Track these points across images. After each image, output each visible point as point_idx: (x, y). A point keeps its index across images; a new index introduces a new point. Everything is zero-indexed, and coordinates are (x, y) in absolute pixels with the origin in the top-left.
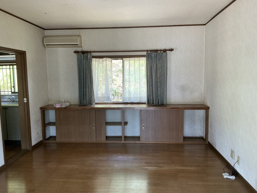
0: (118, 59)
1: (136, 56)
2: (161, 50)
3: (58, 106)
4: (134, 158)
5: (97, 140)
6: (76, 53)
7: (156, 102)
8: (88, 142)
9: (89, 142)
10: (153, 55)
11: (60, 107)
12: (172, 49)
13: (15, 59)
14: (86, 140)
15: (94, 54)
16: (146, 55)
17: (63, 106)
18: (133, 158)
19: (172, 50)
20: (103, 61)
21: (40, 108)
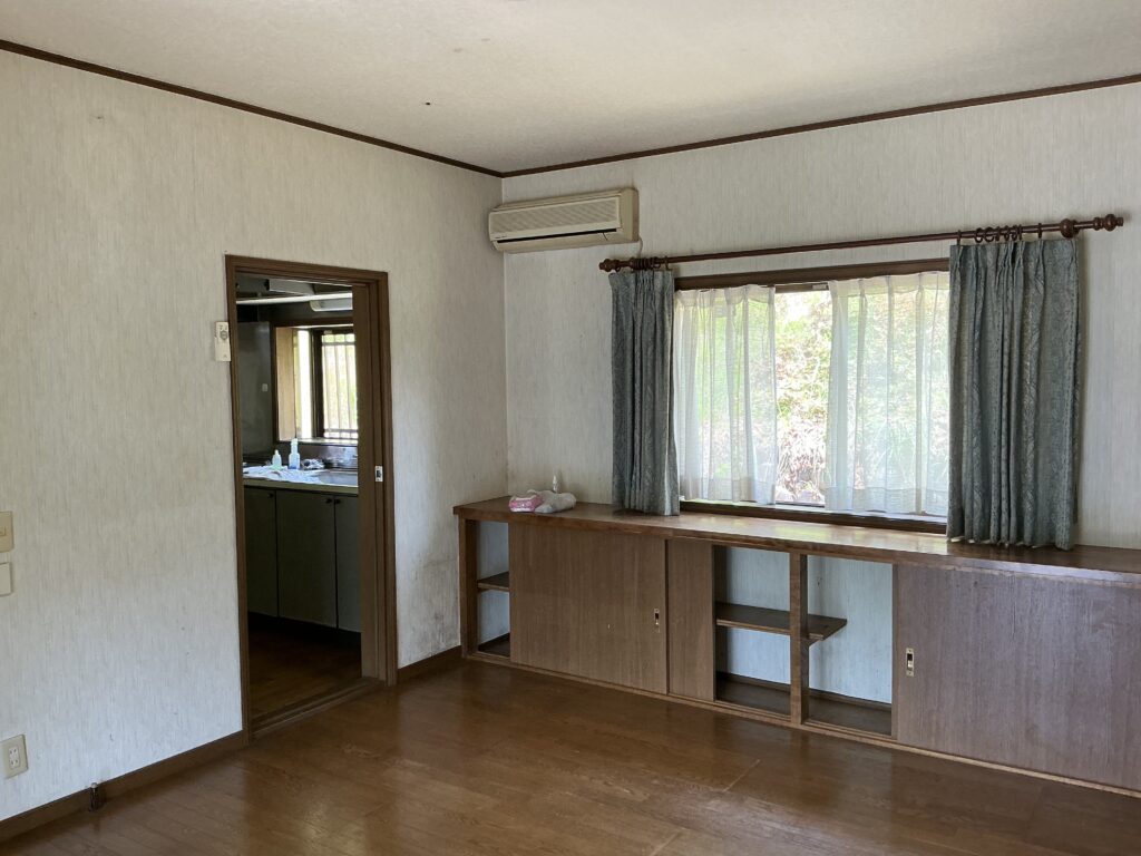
0: (810, 288)
1: (901, 268)
2: (1039, 228)
3: (520, 506)
4: (785, 828)
5: (675, 688)
6: (608, 270)
7: (1004, 530)
8: (629, 690)
9: (635, 692)
10: (990, 257)
11: (528, 510)
12: (1111, 217)
13: (351, 308)
14: (626, 678)
15: (688, 270)
16: (947, 260)
17: (544, 509)
18: (778, 826)
19: (1112, 222)
20: (729, 302)
21: (455, 508)
